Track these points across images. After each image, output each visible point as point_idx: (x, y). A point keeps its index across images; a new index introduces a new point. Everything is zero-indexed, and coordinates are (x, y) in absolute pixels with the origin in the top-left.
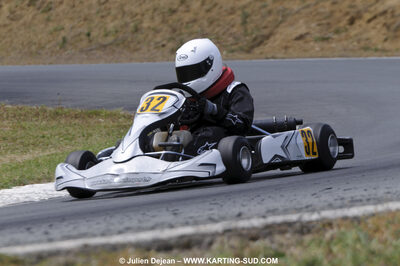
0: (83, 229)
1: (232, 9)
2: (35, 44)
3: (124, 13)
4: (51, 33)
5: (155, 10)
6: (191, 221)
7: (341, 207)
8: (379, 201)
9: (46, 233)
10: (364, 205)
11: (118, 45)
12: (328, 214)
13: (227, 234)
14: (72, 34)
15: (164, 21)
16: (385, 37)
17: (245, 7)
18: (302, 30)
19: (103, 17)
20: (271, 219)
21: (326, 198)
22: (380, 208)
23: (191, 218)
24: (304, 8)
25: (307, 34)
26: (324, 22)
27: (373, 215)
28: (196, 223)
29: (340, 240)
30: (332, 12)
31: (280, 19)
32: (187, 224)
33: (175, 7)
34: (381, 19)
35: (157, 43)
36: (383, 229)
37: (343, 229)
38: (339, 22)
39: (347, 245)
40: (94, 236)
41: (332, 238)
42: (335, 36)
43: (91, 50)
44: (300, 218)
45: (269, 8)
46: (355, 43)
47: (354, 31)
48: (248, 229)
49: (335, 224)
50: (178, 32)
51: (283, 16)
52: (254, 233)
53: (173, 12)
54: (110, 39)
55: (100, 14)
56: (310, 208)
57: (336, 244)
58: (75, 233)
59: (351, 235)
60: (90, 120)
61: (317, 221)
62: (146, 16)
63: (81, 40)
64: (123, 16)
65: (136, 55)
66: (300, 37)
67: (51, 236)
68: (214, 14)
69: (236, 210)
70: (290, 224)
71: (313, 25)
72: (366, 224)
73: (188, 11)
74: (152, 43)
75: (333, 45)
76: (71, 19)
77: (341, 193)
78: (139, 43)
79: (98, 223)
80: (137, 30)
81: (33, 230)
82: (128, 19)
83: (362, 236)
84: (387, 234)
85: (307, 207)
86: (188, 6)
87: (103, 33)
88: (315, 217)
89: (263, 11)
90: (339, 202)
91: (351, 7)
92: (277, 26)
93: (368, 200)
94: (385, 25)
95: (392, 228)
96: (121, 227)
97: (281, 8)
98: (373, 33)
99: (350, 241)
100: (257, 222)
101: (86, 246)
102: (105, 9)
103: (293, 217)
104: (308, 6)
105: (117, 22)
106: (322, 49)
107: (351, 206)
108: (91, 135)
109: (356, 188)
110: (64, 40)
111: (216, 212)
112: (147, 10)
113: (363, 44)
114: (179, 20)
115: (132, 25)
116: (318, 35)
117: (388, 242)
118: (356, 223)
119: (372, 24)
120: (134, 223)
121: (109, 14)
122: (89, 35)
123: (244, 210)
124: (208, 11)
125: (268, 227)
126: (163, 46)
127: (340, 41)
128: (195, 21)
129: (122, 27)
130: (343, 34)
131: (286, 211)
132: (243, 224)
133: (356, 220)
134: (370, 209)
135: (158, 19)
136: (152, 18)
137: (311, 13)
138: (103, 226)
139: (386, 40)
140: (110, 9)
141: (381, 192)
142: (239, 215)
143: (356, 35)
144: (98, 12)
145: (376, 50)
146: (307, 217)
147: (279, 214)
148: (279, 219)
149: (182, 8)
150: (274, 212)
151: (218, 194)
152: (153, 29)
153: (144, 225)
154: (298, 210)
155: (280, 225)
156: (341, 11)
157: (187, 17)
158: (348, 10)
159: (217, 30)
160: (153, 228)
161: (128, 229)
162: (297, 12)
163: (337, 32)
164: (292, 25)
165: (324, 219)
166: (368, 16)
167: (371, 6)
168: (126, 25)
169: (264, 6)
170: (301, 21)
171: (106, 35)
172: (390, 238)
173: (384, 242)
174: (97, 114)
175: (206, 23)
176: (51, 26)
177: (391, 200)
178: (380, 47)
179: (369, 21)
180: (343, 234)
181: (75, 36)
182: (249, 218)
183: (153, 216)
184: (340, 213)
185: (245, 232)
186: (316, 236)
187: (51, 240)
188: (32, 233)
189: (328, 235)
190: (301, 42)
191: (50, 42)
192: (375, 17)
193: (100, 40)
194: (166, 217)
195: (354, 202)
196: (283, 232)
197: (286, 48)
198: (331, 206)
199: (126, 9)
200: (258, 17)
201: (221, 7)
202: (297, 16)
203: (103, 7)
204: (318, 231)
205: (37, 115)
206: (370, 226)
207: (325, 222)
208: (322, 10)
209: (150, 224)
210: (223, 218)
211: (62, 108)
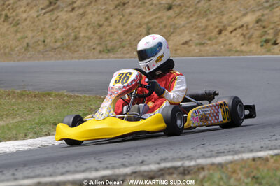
0: (38, 172)
1: (140, 24)
2: (8, 47)
3: (68, 27)
4: (19, 40)
5: (89, 24)
6: (110, 166)
7: (210, 157)
8: (236, 153)
9: (13, 174)
10: (226, 155)
11: (63, 48)
12: (201, 161)
13: (134, 175)
14: (33, 41)
15: (94, 32)
16: (242, 43)
17: (148, 23)
18: (187, 38)
19: (53, 29)
20: (163, 165)
21: (201, 150)
22: (236, 157)
23: (110, 164)
24: (188, 23)
25: (190, 40)
26: (201, 32)
27: (232, 162)
28: (113, 168)
29: (209, 179)
30: (207, 26)
31: (172, 30)
32: (107, 168)
33: (101, 23)
34: (240, 31)
35: (89, 47)
36: (238, 171)
37: (211, 172)
38: (212, 32)
39: (214, 182)
40: (45, 176)
41: (204, 177)
42: (209, 42)
43: (46, 51)
44: (183, 164)
45: (164, 23)
46: (222, 47)
47: (221, 38)
48: (148, 171)
49: (206, 167)
50: (103, 40)
51: (174, 29)
52: (152, 174)
53: (101, 26)
54: (58, 44)
55: (52, 28)
56: (190, 158)
57: (206, 182)
58: (32, 174)
59: (217, 175)
60: (44, 98)
61: (194, 166)
62: (82, 29)
63: (39, 45)
64: (67, 28)
65: (76, 55)
66: (186, 43)
67: (16, 177)
68: (127, 27)
69: (140, 159)
70: (176, 168)
71: (194, 35)
72: (227, 168)
73: (110, 25)
74: (86, 47)
75: (208, 48)
76: (32, 30)
77: (210, 148)
78: (78, 47)
79: (48, 168)
80: (76, 38)
81: (4, 172)
82: (70, 31)
83: (224, 176)
84: (241, 175)
85: (188, 157)
86: (110, 22)
87: (53, 40)
88: (193, 163)
89: (161, 25)
90: (209, 154)
91: (219, 22)
92: (170, 35)
93: (229, 152)
94: (242, 34)
95: (245, 170)
96: (64, 170)
97: (172, 23)
98: (234, 40)
99: (216, 179)
100: (154, 167)
101: (39, 183)
102: (55, 24)
103: (178, 164)
104: (190, 22)
105: (63, 33)
106: (200, 51)
107: (218, 156)
108: (45, 108)
109: (220, 144)
110: (28, 45)
111: (127, 160)
112: (83, 25)
113: (227, 47)
114: (104, 31)
115: (73, 34)
116: (197, 41)
117: (242, 181)
118: (220, 167)
119: (234, 34)
120: (72, 168)
121: (58, 27)
122: (44, 41)
123: (145, 158)
124: (124, 25)
125: (161, 170)
126: (94, 49)
127: (212, 45)
128: (114, 32)
129: (66, 36)
130: (214, 41)
131: (174, 160)
132: (144, 168)
133: (220, 165)
134: (229, 158)
135: (90, 31)
136: (87, 30)
137: (193, 26)
138: (51, 170)
139: (243, 45)
140: (58, 24)
141: (237, 147)
142: (142, 162)
143: (223, 41)
144: (50, 26)
145: (237, 51)
146: (187, 163)
147: (169, 162)
148: (169, 165)
149: (106, 23)
150: (165, 160)
151: (130, 148)
152: (87, 38)
153: (79, 169)
154: (182, 159)
155: (169, 169)
156: (212, 25)
157: (110, 29)
158: (218, 24)
159: (130, 38)
160: (84, 171)
161: (68, 172)
162: (184, 26)
163: (210, 39)
164: (180, 34)
165: (198, 165)
166: (230, 29)
167: (233, 22)
168: (69, 35)
169: (162, 22)
170: (186, 32)
171: (56, 42)
172: (243, 177)
173: (239, 180)
174: (49, 95)
175: (122, 33)
176: (19, 35)
177: (244, 152)
178: (239, 49)
179: (232, 32)
180: (211, 175)
181: (35, 42)
182: (148, 164)
183: (86, 163)
184: (209, 161)
185: (145, 174)
186: (193, 176)
187: (16, 179)
188: (3, 174)
189: (202, 175)
190: (186, 46)
191: (18, 46)
192: (235, 29)
193: (52, 45)
194: (94, 163)
195: (219, 153)
196: (171, 174)
197: (176, 50)
198: (203, 156)
199: (69, 24)
200: (158, 29)
201: (132, 23)
202: (184, 28)
203: (53, 23)
204: (195, 173)
205: (9, 95)
206: (230, 169)
207: (200, 167)
208: (200, 25)
209: (82, 168)
210: (131, 165)
211: (25, 91)
